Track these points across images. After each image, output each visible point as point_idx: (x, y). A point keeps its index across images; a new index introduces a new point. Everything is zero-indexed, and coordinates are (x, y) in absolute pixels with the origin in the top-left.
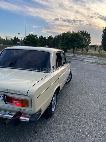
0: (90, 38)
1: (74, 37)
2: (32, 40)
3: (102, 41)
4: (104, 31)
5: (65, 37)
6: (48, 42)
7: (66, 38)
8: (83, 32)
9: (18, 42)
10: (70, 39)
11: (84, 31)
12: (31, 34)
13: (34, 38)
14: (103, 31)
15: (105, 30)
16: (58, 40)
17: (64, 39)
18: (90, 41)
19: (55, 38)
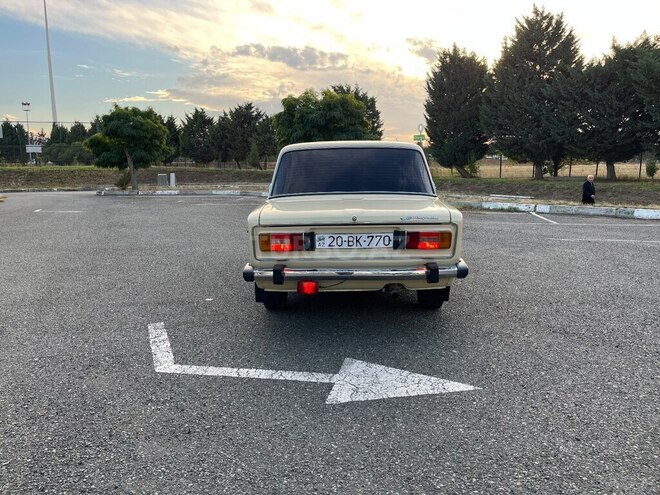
0: (376, 114)
1: (337, 114)
2: (134, 132)
3: (425, 124)
4: (429, 88)
5: (297, 115)
6: (192, 140)
7: (302, 117)
8: (348, 90)
9: (30, 149)
10: (322, 122)
11: (353, 89)
12: (122, 107)
13: (142, 124)
14: (426, 86)
15: (433, 84)
16: (239, 128)
17: (291, 124)
18: (379, 126)
19: (223, 119)
